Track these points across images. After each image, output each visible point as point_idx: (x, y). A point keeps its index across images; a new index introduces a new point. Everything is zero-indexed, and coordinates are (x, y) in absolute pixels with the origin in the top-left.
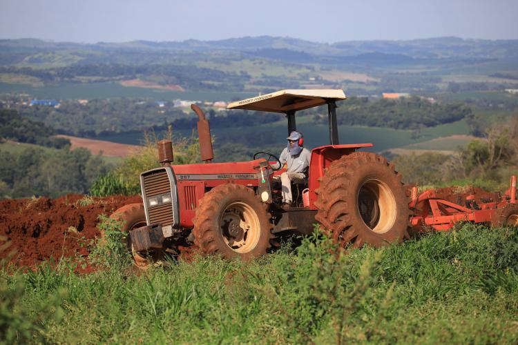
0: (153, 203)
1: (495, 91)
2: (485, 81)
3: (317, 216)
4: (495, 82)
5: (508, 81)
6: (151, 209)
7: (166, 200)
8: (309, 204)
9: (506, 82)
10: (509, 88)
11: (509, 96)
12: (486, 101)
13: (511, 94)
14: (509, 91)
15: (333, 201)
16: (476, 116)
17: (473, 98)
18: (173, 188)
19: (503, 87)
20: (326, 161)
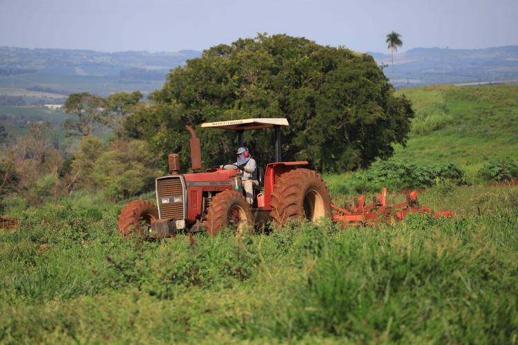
0: (165, 201)
1: (33, 106)
2: (22, 95)
3: (272, 214)
4: (34, 96)
5: (49, 95)
6: (162, 206)
7: (177, 200)
8: (263, 205)
9: (46, 97)
10: (49, 104)
11: (49, 112)
12: (23, 118)
13: (51, 109)
14: (49, 106)
15: (287, 204)
16: (10, 134)
17: (9, 115)
18: (184, 192)
19: (42, 102)
20: (276, 175)
